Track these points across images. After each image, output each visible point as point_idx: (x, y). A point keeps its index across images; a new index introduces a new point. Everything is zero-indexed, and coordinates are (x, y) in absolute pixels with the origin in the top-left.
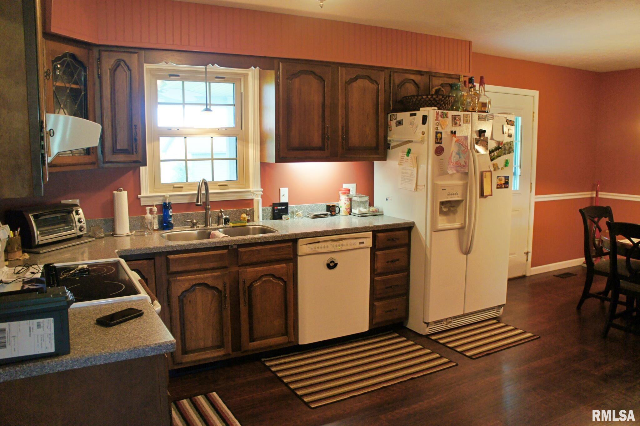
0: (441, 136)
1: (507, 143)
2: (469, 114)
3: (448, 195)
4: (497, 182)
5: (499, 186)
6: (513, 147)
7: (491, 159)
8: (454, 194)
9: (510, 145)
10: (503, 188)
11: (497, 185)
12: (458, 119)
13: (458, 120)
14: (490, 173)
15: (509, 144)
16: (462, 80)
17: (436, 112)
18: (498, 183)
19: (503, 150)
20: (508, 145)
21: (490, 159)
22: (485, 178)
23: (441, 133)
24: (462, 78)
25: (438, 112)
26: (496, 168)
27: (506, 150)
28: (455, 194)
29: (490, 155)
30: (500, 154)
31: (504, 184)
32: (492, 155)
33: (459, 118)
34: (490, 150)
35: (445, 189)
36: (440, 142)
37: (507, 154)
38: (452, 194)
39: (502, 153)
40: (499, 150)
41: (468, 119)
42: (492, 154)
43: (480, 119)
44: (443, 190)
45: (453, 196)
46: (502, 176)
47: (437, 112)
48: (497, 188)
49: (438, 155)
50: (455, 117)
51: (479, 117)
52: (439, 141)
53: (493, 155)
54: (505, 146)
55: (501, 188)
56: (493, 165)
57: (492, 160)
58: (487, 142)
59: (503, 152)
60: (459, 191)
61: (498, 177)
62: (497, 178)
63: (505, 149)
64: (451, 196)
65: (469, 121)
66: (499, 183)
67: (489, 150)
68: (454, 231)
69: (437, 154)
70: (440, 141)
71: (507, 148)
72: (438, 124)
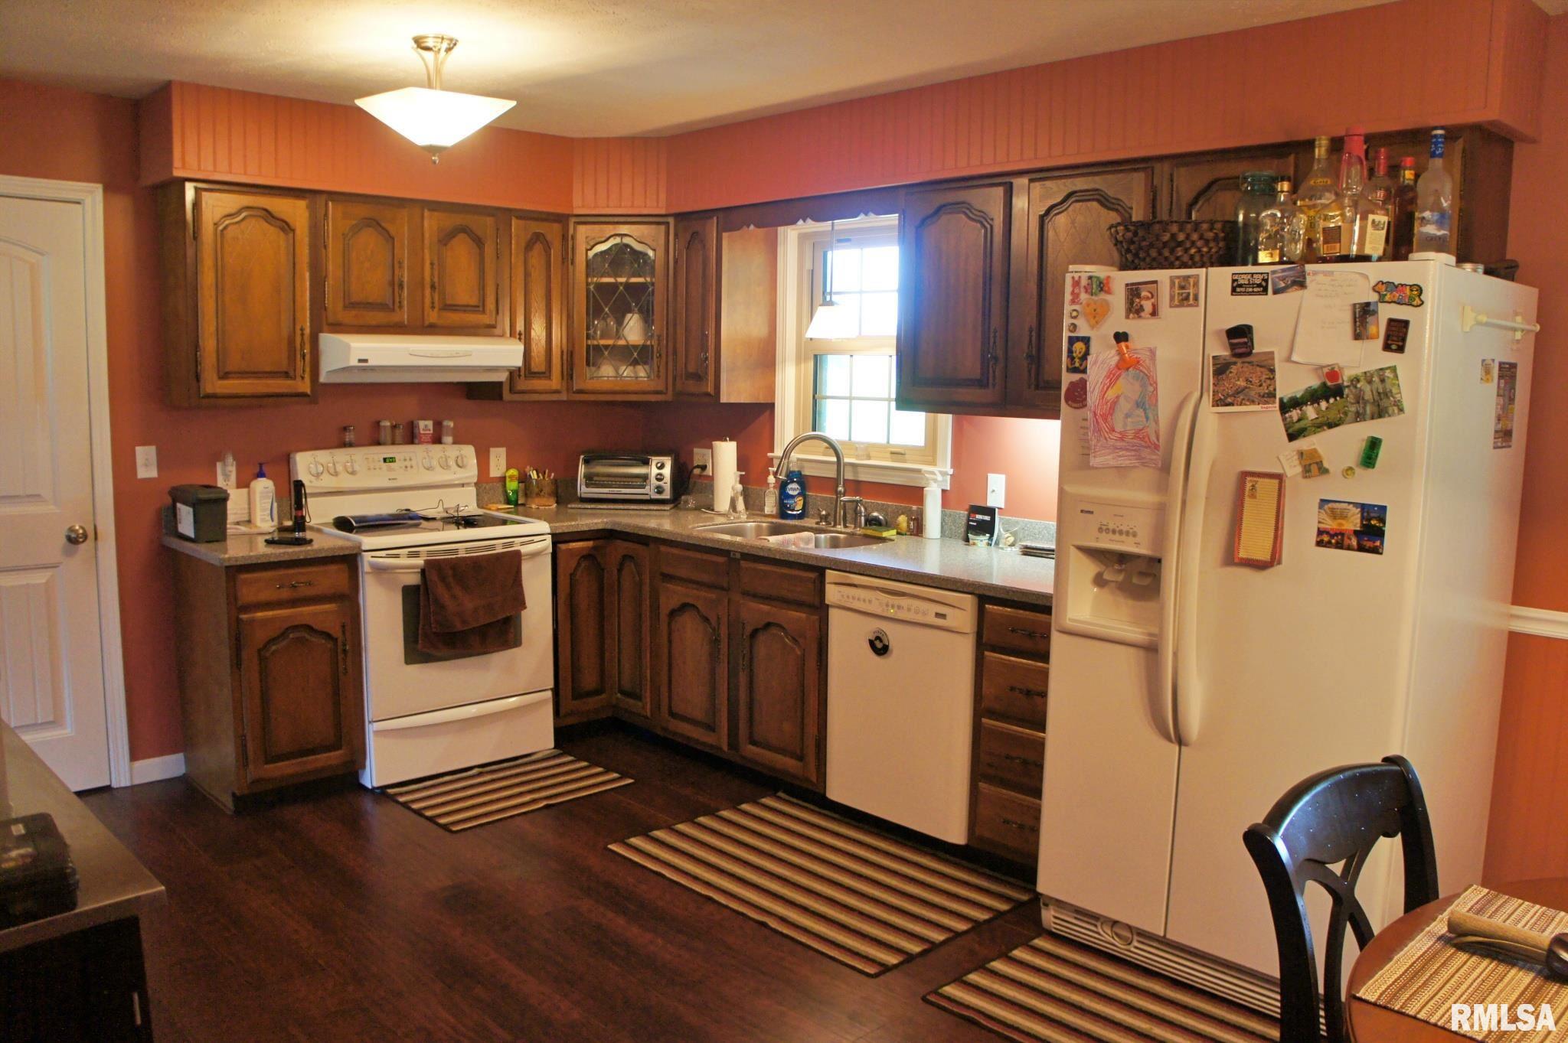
0: (1084, 350)
1: (1368, 377)
2: (1197, 277)
3: (1100, 530)
4: (1319, 522)
5: (1329, 539)
6: (1394, 391)
7: (1290, 431)
8: (1121, 532)
9: (1383, 381)
10: (1349, 548)
11: (1320, 532)
12: (1150, 295)
13: (1148, 298)
14: (1276, 482)
15: (1376, 379)
17: (1073, 278)
18: (1322, 526)
19: (1351, 399)
20: (1370, 382)
21: (1287, 431)
22: (1253, 496)
23: (1086, 340)
24: (1320, 147)
25: (1080, 277)
26: (1313, 466)
27: (1366, 402)
28: (1127, 533)
29: (1284, 420)
30: (1333, 416)
31: (1356, 533)
32: (1291, 417)
33: (1151, 293)
34: (1285, 401)
35: (1092, 513)
36: (1082, 368)
37: (1372, 418)
38: (1114, 532)
39: (1346, 414)
40: (1332, 400)
41: (1191, 291)
42: (1295, 414)
43: (1238, 290)
44: (1082, 511)
45: (1117, 537)
46: (1349, 503)
47: (1077, 279)
48: (1319, 543)
49: (1076, 405)
50: (1137, 289)
51: (1234, 281)
52: (1077, 365)
53: (1295, 419)
54: (1359, 386)
55: (1339, 546)
56: (1301, 454)
57: (1292, 437)
58: (1273, 371)
59: (1353, 409)
60: (1142, 524)
61: (1323, 502)
62: (1321, 507)
63: (1359, 399)
64: (1111, 536)
65: (1191, 297)
66: (1331, 525)
67: (1281, 400)
69: (1070, 402)
70: (1081, 365)
71: (1368, 396)
72: (1075, 314)
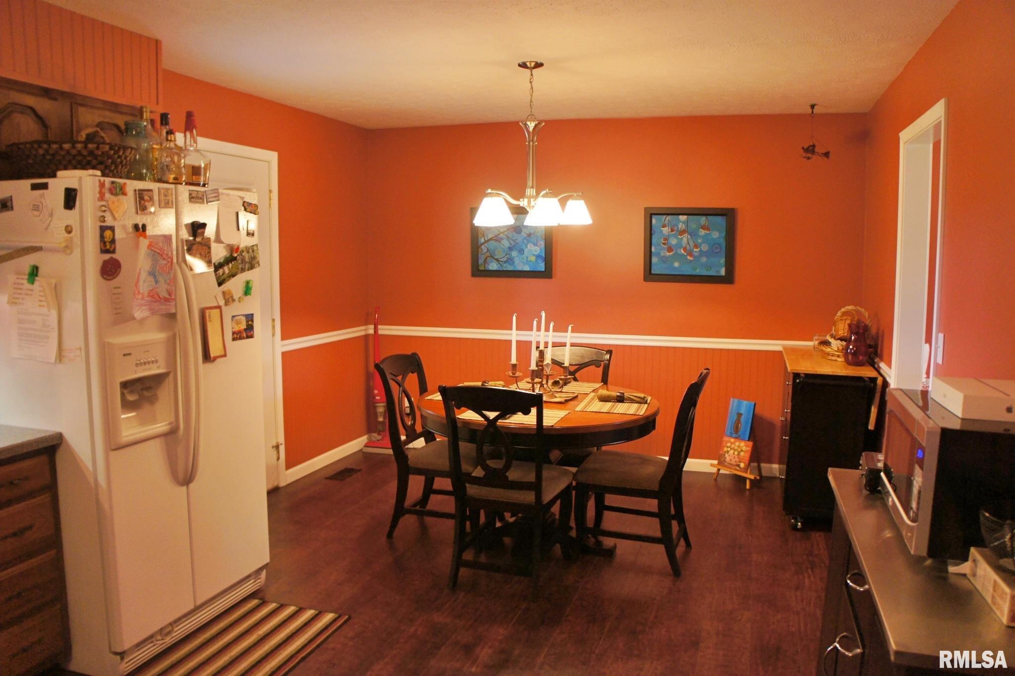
0: (112, 237)
1: (247, 249)
2: (172, 189)
3: (137, 365)
4: (233, 328)
5: (237, 336)
6: (257, 256)
7: (219, 281)
8: (149, 363)
9: (253, 251)
10: (243, 338)
11: (234, 333)
12: (149, 199)
13: (148, 201)
14: (218, 311)
15: (251, 251)
16: (146, 117)
17: (100, 180)
18: (234, 330)
19: (240, 262)
20: (248, 252)
21: (217, 281)
22: (210, 321)
23: (112, 229)
24: (146, 112)
25: (104, 181)
26: (229, 299)
27: (246, 263)
28: (153, 362)
29: (216, 275)
30: (234, 271)
31: (245, 330)
32: (219, 273)
34: (216, 264)
35: (129, 354)
36: (111, 249)
37: (248, 270)
38: (145, 363)
39: (238, 269)
40: (233, 263)
41: (170, 198)
42: (221, 271)
43: (192, 200)
44: (124, 355)
45: (147, 366)
46: (242, 315)
47: (102, 181)
48: (234, 339)
49: (108, 278)
51: (190, 194)
52: (108, 247)
53: (221, 274)
54: (243, 254)
55: (241, 338)
56: (224, 293)
57: (220, 284)
58: (210, 248)
59: (240, 266)
60: (160, 354)
61: (233, 317)
62: (232, 320)
63: (243, 261)
64: (144, 367)
65: (170, 202)
66: (237, 329)
67: (214, 264)
68: (158, 440)
69: (105, 276)
70: (111, 247)
71: (247, 260)
72: (103, 208)
